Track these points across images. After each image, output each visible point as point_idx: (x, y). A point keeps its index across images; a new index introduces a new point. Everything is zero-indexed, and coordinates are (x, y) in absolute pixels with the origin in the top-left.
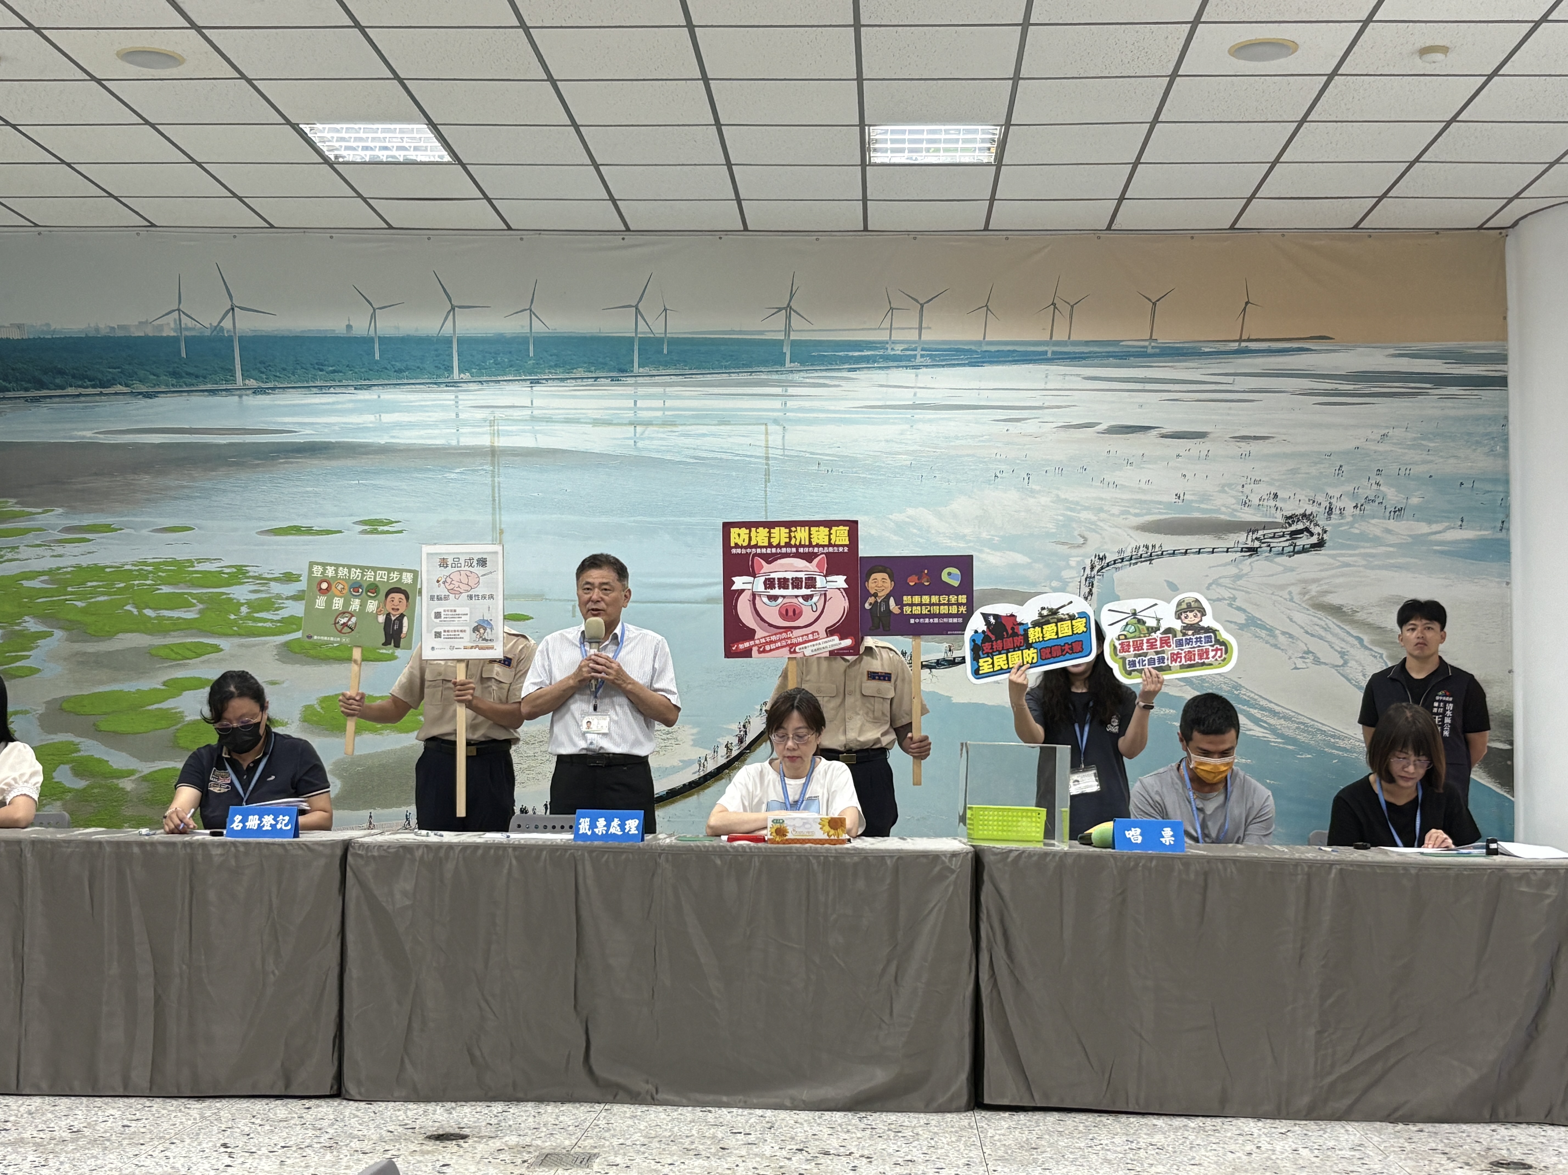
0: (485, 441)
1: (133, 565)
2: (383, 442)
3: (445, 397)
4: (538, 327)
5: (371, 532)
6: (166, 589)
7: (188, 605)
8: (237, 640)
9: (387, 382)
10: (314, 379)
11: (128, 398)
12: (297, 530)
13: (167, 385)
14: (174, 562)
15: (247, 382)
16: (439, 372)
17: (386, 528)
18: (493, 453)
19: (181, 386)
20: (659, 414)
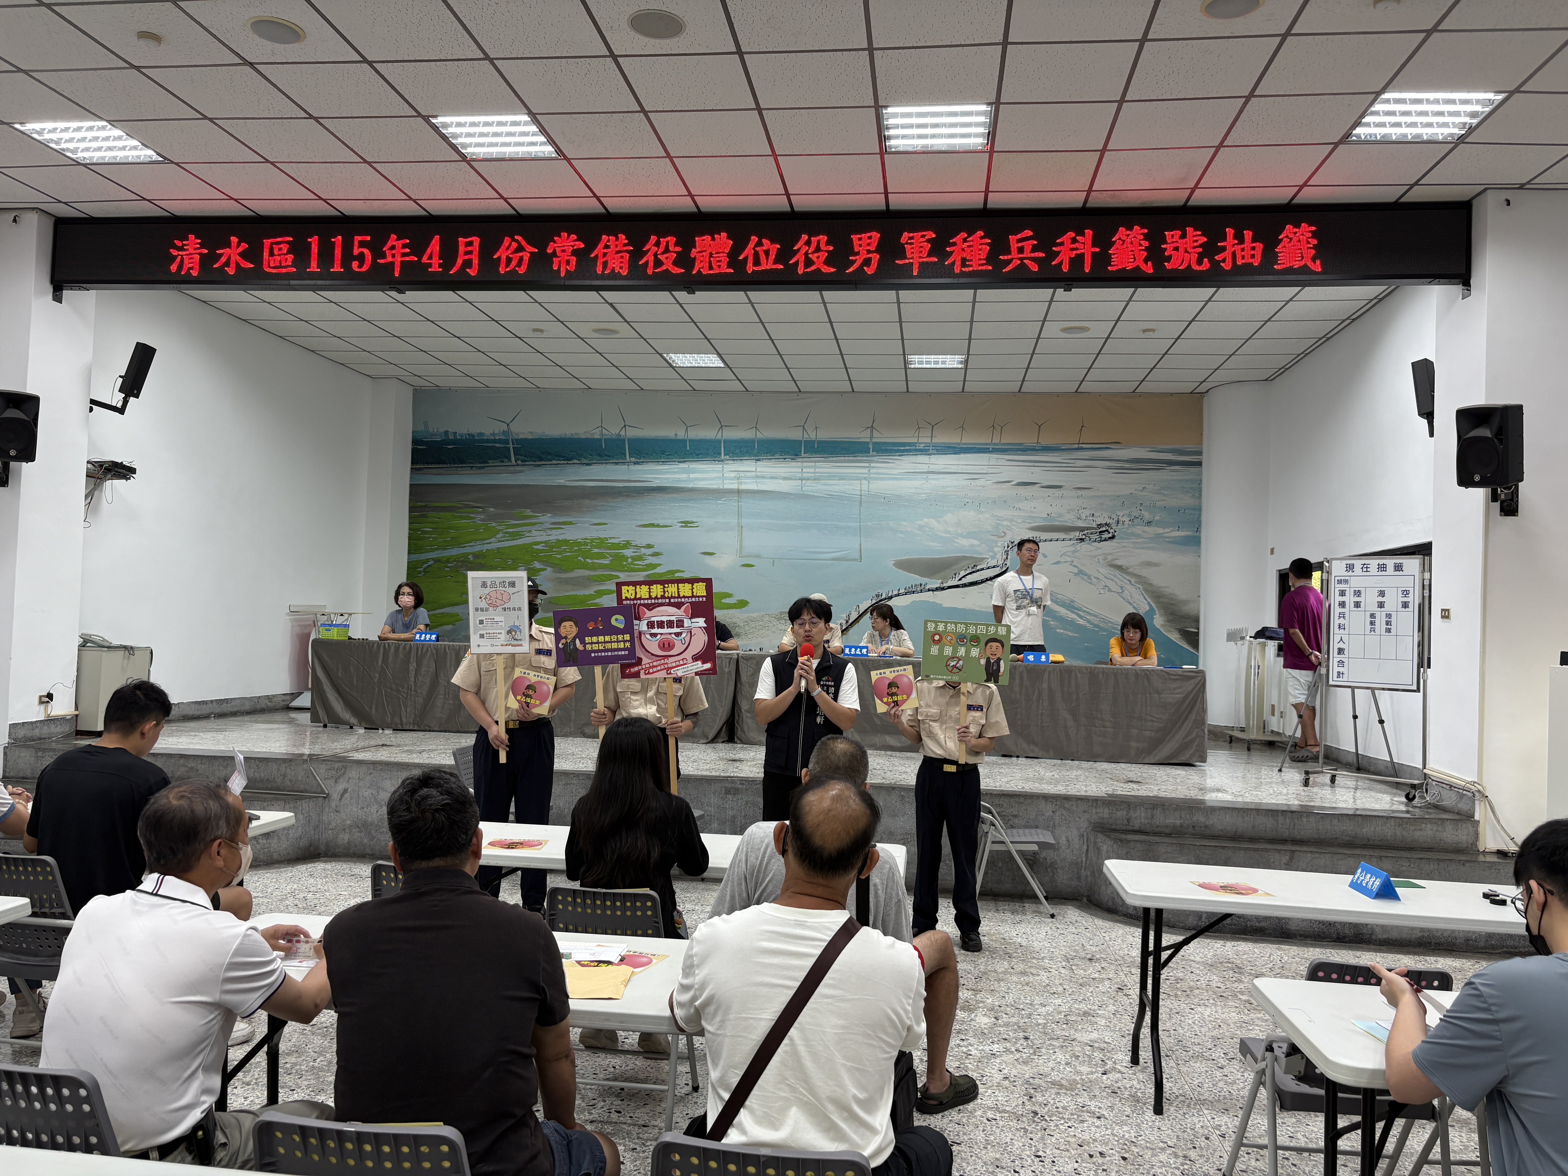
1: (582, 539)
3: (718, 467)
4: (759, 435)
6: (596, 550)
7: (606, 557)
8: (627, 573)
12: (653, 525)
14: (599, 539)
18: (739, 492)
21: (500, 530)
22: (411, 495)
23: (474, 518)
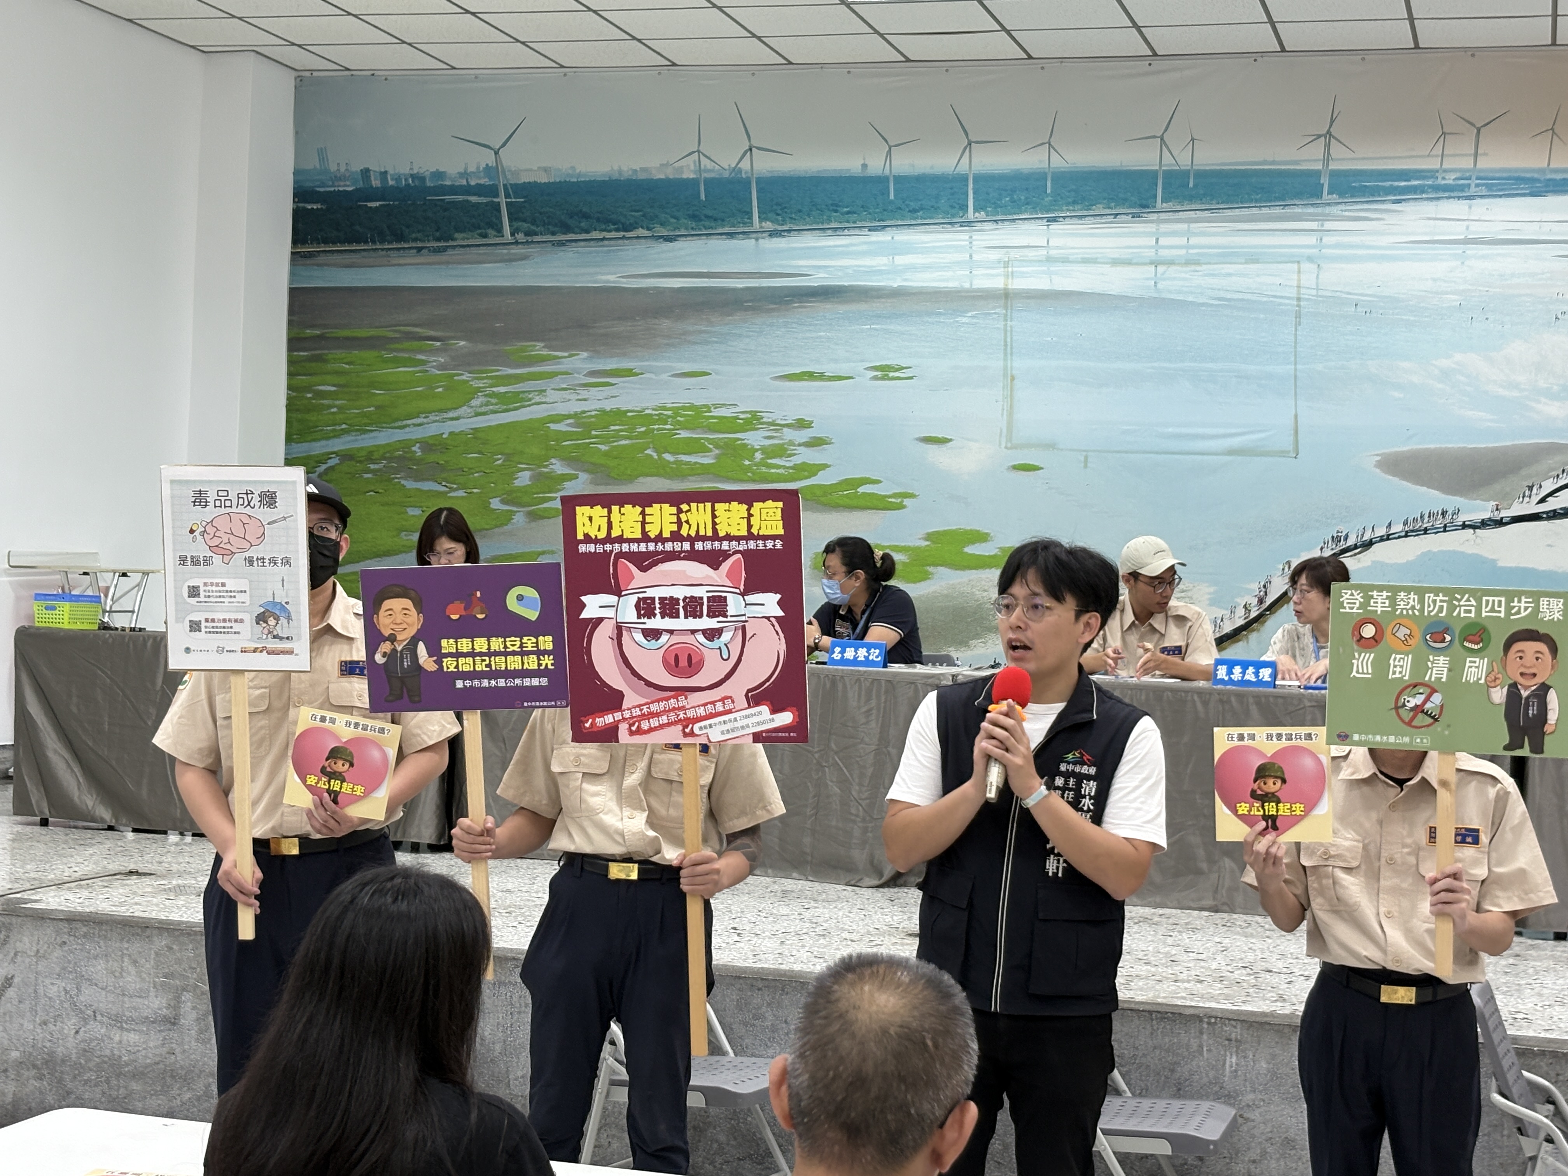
0: (998, 283)
1: (653, 409)
2: (895, 285)
4: (1057, 162)
5: (883, 378)
6: (684, 434)
7: (704, 450)
9: (900, 223)
10: (829, 221)
11: (650, 243)
12: (810, 376)
13: (686, 229)
14: (692, 407)
15: (764, 224)
16: (954, 211)
17: (896, 374)
18: (1007, 296)
19: (700, 229)
20: (1183, 252)
21: (479, 390)
22: (291, 311)
23: (424, 363)
